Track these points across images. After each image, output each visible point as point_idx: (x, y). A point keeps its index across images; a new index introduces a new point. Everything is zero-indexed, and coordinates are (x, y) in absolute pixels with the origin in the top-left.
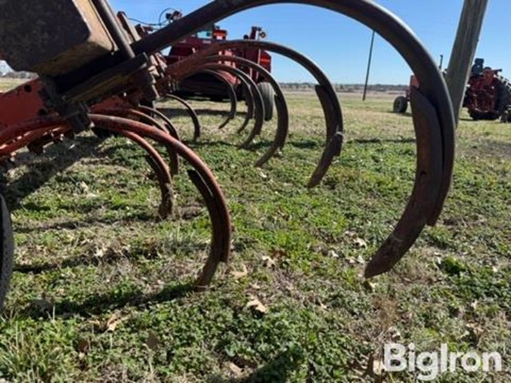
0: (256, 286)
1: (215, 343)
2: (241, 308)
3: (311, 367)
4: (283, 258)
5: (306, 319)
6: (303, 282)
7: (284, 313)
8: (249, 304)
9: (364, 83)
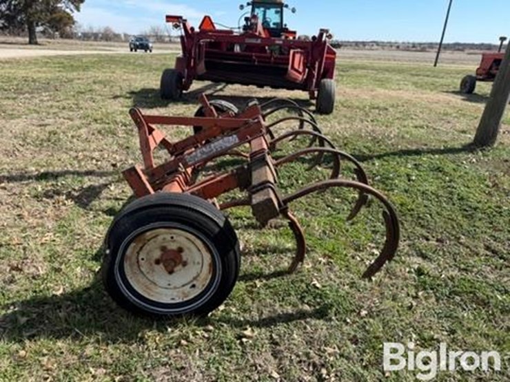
0: (316, 274)
1: (299, 296)
2: (309, 284)
3: (337, 310)
4: (330, 260)
5: (337, 291)
6: (338, 273)
7: (328, 288)
8: (313, 283)
9: (439, 41)
